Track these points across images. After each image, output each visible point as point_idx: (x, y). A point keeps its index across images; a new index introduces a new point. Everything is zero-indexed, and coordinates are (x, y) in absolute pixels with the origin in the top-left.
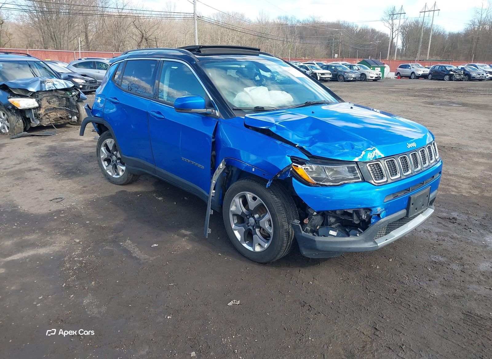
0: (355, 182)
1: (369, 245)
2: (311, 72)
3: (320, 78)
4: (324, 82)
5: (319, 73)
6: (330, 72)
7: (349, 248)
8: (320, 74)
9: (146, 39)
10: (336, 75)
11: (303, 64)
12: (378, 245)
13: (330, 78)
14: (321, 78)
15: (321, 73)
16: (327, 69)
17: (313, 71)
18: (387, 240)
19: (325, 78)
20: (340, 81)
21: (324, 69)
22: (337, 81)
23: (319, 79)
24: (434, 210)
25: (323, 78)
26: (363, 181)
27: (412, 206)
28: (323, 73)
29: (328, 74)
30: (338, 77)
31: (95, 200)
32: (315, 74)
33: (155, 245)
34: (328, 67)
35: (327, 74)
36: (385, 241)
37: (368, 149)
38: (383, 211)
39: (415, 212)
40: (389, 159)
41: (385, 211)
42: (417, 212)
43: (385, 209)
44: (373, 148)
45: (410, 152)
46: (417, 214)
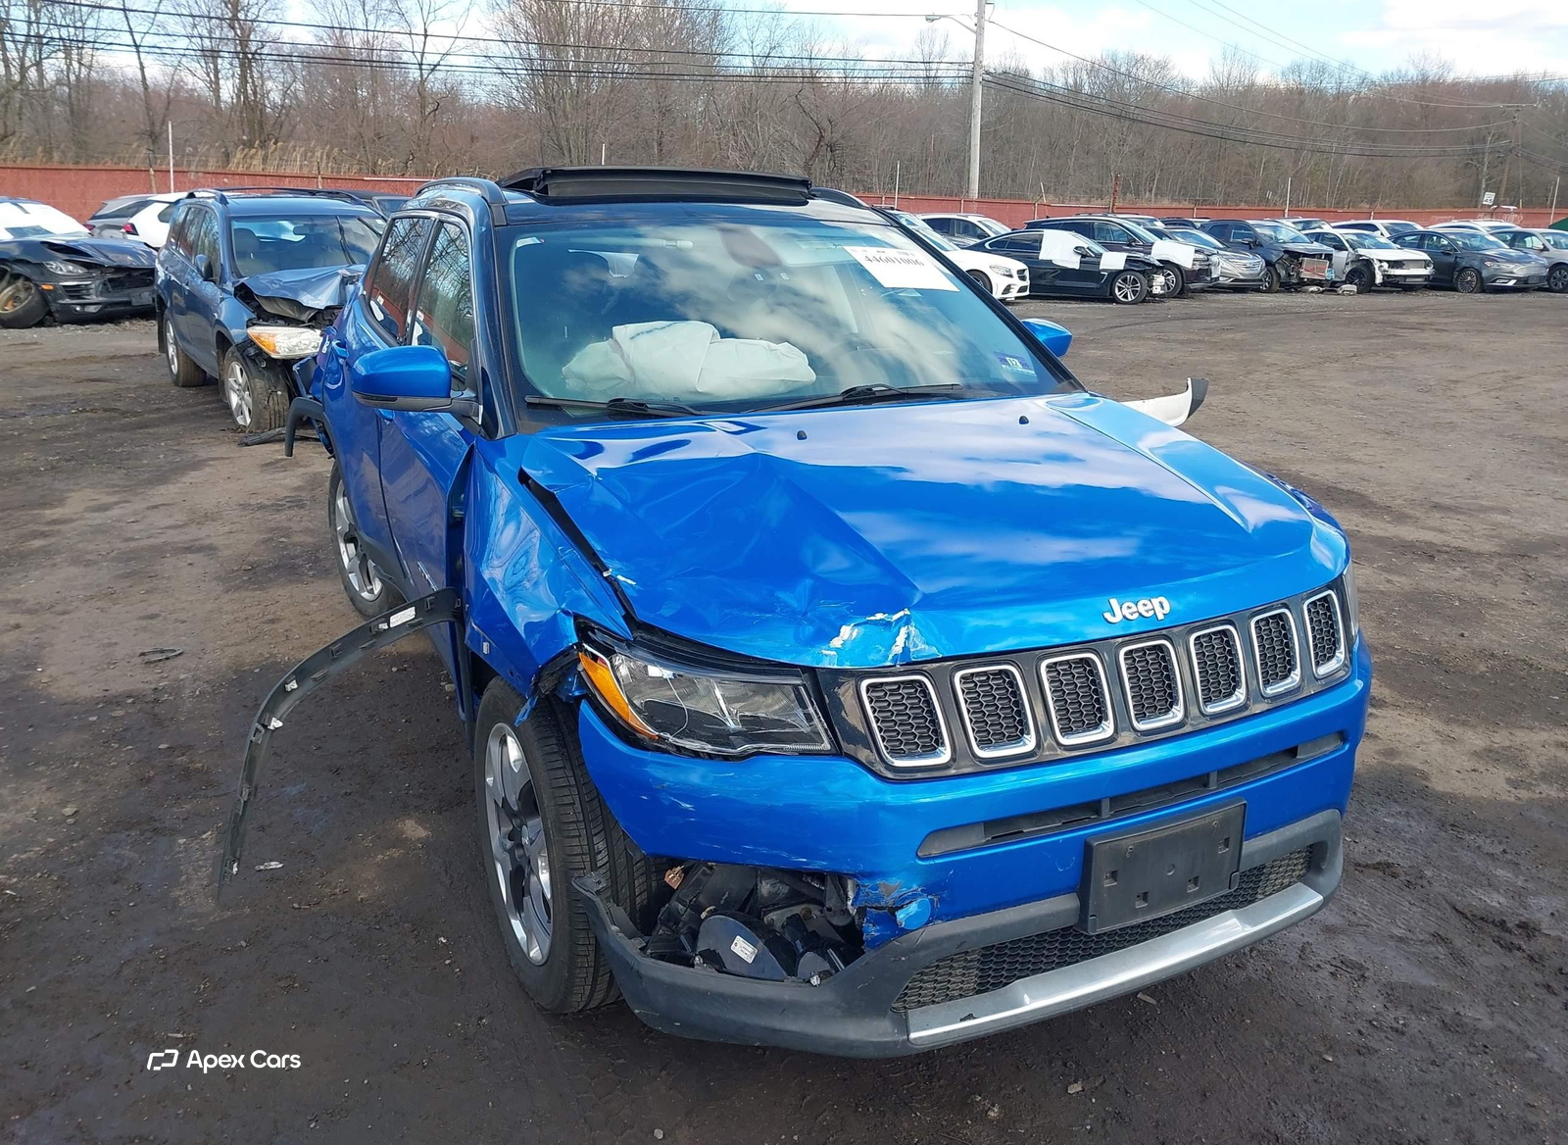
0: (803, 754)
1: (868, 1032)
2: (1352, 258)
3: (1386, 276)
4: (1398, 292)
5: (1381, 261)
6: (1425, 256)
7: (775, 1031)
8: (1385, 265)
9: (832, 148)
10: (1453, 266)
11: (1334, 227)
12: (913, 1036)
13: (1426, 277)
14: (1389, 276)
15: (1388, 262)
16: (1419, 247)
17: (1361, 251)
18: (970, 1017)
19: (1406, 277)
20: (1464, 288)
21: (1405, 245)
22: (1455, 290)
23: (1379, 279)
24: (1321, 897)
25: (1395, 276)
26: (834, 751)
27: (1108, 884)
28: (1395, 261)
29: (1416, 263)
30: (1456, 274)
31: (257, 671)
32: (1368, 263)
33: (274, 865)
34: (1421, 241)
35: (1411, 264)
36: (957, 1022)
37: (872, 618)
38: (914, 897)
39: (1136, 912)
40: (979, 666)
41: (926, 899)
42: (1149, 910)
43: (928, 890)
44: (901, 614)
45: (1120, 640)
46: (1148, 918)
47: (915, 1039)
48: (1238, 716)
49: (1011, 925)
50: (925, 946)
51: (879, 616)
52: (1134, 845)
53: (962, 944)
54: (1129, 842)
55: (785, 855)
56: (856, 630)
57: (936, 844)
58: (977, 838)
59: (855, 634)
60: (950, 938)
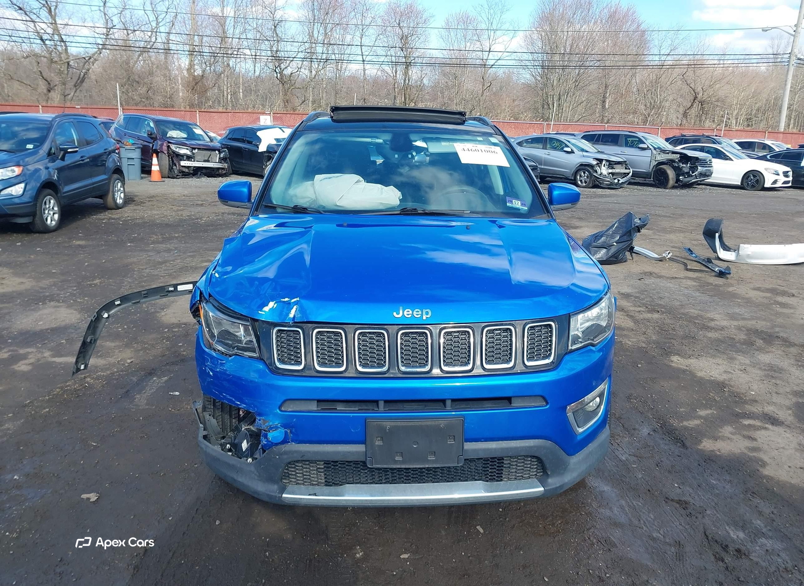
0: (250, 357)
7: (235, 480)
12: (284, 495)
18: (315, 495)
24: (542, 489)
26: (259, 357)
27: (378, 443)
33: (177, 392)
36: (307, 495)
37: (283, 300)
38: (276, 428)
39: (396, 462)
40: (328, 328)
41: (283, 430)
42: (403, 462)
43: (285, 426)
44: (295, 300)
45: (401, 326)
46: (403, 466)
47: (284, 497)
48: (467, 375)
49: (328, 453)
50: (286, 453)
51: (286, 299)
52: (390, 426)
53: (303, 456)
54: (388, 425)
55: (234, 400)
56: (276, 305)
57: (291, 406)
58: (313, 406)
59: (275, 306)
60: (296, 452)
